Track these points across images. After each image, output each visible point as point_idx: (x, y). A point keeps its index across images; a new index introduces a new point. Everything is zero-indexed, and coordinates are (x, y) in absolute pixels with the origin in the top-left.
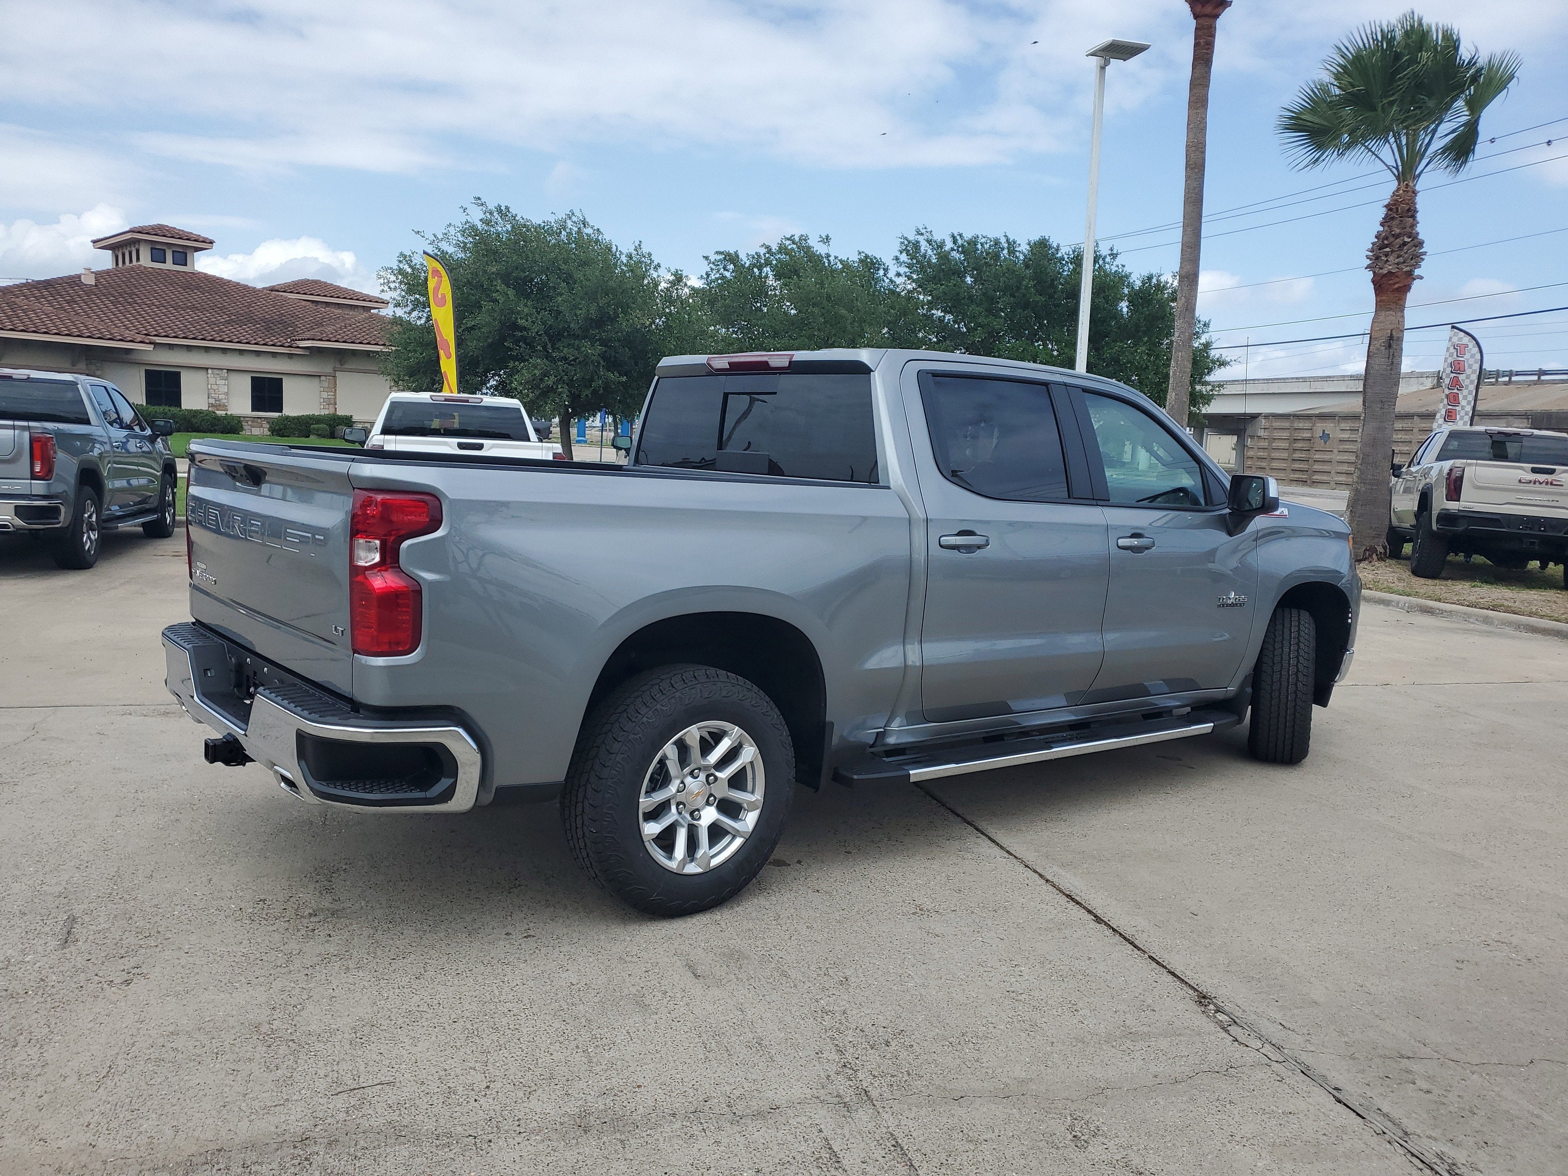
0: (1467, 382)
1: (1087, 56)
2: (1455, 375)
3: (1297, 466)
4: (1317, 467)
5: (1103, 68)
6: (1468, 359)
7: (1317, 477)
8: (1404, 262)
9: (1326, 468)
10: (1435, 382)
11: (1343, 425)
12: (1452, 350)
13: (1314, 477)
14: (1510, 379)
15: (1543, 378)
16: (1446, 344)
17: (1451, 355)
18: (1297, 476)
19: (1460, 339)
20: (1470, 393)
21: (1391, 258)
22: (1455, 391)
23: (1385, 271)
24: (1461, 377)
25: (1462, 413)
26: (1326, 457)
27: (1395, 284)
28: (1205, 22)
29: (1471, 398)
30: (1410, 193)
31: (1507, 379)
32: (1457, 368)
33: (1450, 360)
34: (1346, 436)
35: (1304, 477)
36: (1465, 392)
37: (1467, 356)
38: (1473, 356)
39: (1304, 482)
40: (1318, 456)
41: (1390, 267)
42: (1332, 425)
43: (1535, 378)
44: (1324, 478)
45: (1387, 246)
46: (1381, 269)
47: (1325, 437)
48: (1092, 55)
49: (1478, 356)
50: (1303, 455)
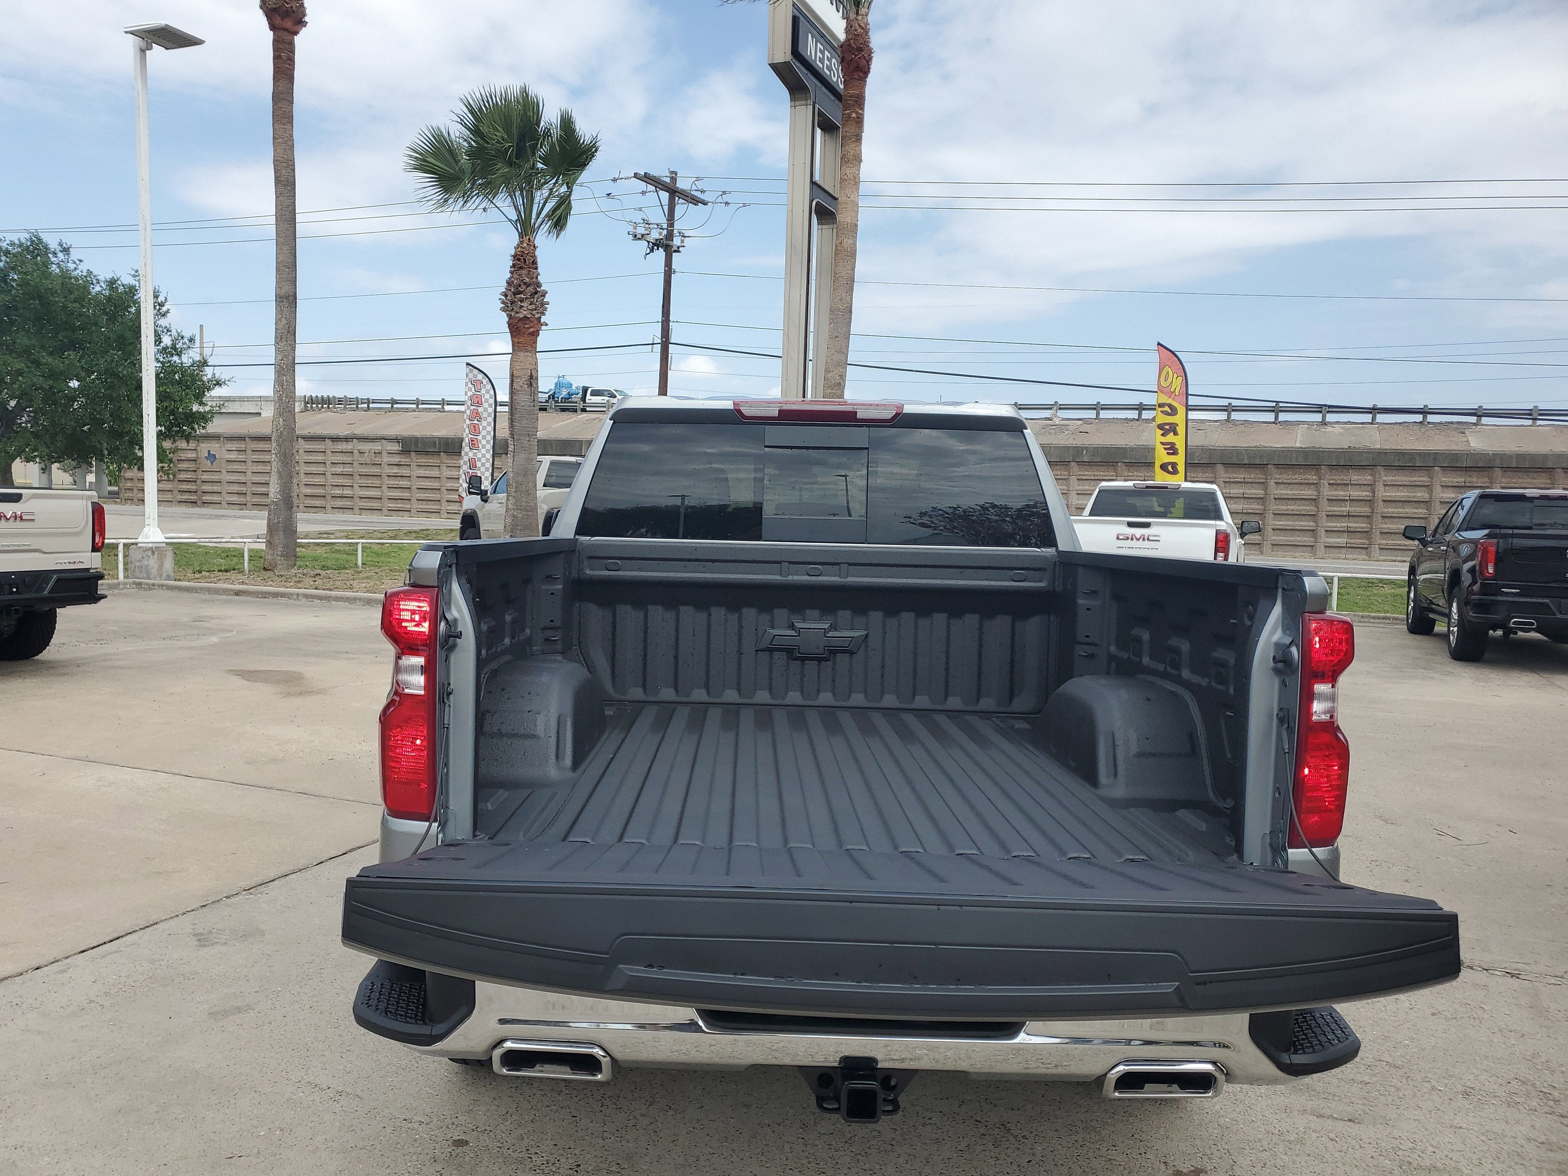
0: (485, 415)
1: (126, 32)
2: (474, 407)
3: (185, 487)
4: (206, 487)
5: (143, 51)
6: (484, 394)
7: (207, 498)
8: (536, 309)
9: (216, 488)
10: (303, 406)
11: (229, 446)
12: (470, 385)
13: (204, 498)
14: (368, 406)
15: (395, 406)
16: (464, 380)
17: (470, 389)
18: (185, 497)
19: (475, 376)
20: (489, 424)
21: (525, 304)
22: (476, 422)
23: (521, 316)
24: (480, 410)
25: (484, 442)
26: (216, 477)
27: (530, 328)
28: (285, 36)
29: (490, 429)
30: (532, 247)
31: (366, 405)
32: (477, 401)
33: (470, 394)
34: (233, 456)
35: (193, 497)
36: (484, 423)
37: (483, 391)
38: (488, 392)
39: (194, 503)
40: (205, 477)
41: (525, 312)
42: (217, 445)
43: (390, 406)
44: (215, 498)
45: (520, 293)
46: (517, 312)
47: (212, 457)
48: (132, 33)
49: (492, 392)
50: (189, 476)
